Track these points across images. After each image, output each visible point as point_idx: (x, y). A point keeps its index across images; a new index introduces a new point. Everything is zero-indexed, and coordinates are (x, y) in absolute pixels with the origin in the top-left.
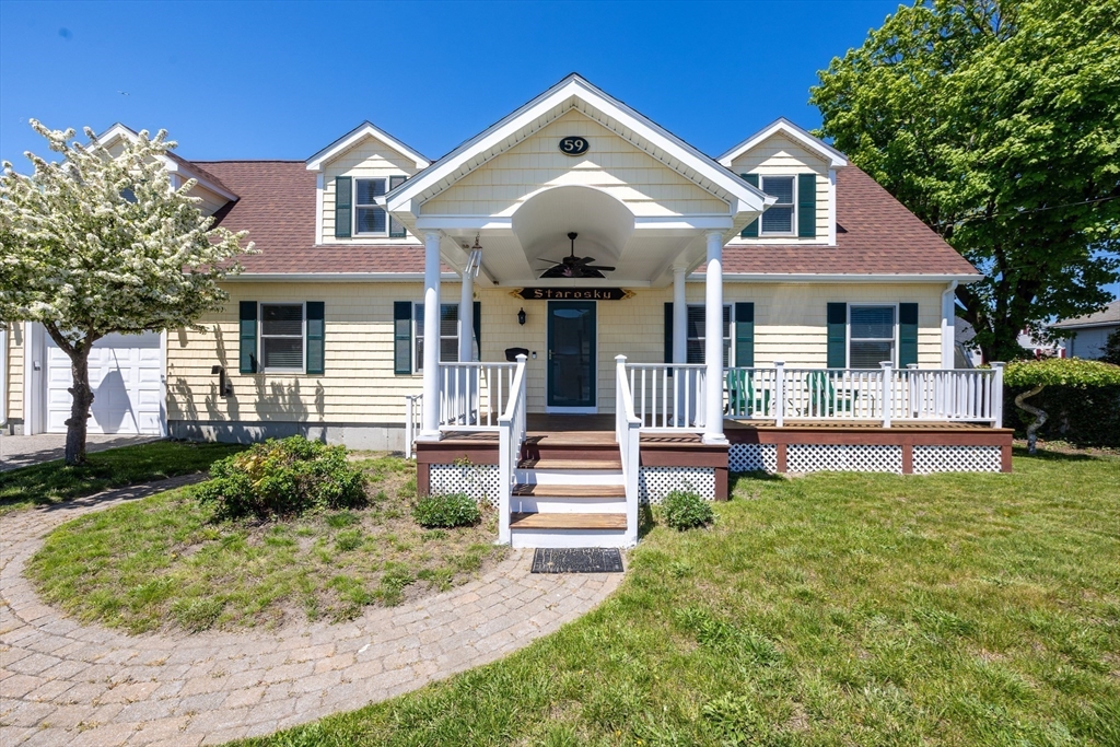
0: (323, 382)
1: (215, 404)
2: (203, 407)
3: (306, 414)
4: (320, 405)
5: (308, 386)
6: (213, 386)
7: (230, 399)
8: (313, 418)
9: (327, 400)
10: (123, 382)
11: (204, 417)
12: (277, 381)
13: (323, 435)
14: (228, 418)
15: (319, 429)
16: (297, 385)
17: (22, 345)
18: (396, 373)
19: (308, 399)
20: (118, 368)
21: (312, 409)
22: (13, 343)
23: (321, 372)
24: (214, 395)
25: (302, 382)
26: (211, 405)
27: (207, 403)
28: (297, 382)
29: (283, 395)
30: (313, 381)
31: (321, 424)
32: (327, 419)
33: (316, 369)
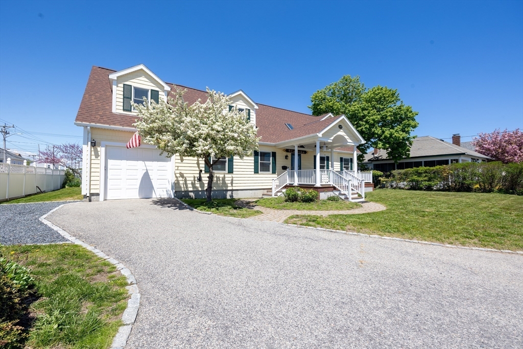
0: (233, 176)
1: (195, 183)
2: (190, 186)
3: (228, 186)
4: (232, 183)
5: (228, 177)
6: (194, 177)
7: (201, 182)
8: (229, 188)
9: (234, 182)
10: (149, 176)
11: (191, 189)
12: (218, 175)
13: (232, 193)
14: (200, 189)
15: (231, 192)
16: (224, 177)
17: (99, 158)
18: (255, 173)
19: (228, 182)
20: (147, 170)
21: (230, 185)
22: (93, 157)
23: (232, 172)
24: (195, 180)
25: (226, 176)
26: (193, 184)
27: (192, 184)
28: (224, 176)
29: (220, 180)
30: (230, 175)
31: (232, 190)
32: (234, 188)
33: (231, 171)
